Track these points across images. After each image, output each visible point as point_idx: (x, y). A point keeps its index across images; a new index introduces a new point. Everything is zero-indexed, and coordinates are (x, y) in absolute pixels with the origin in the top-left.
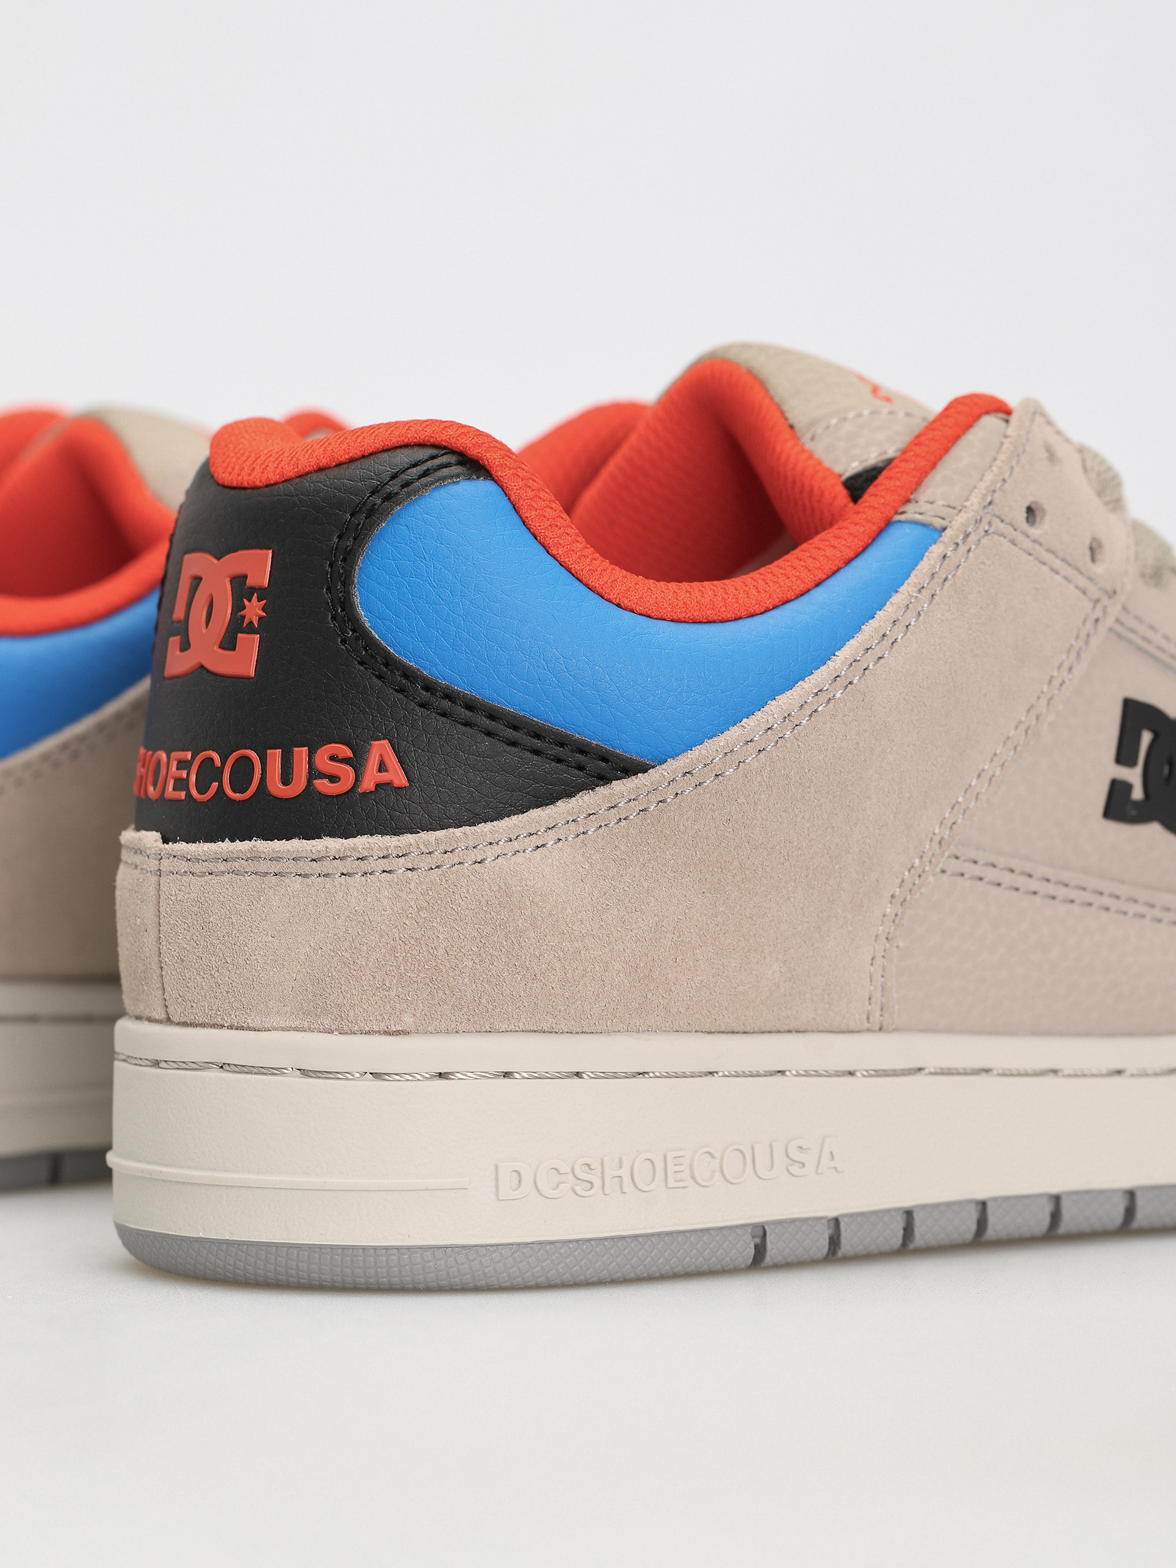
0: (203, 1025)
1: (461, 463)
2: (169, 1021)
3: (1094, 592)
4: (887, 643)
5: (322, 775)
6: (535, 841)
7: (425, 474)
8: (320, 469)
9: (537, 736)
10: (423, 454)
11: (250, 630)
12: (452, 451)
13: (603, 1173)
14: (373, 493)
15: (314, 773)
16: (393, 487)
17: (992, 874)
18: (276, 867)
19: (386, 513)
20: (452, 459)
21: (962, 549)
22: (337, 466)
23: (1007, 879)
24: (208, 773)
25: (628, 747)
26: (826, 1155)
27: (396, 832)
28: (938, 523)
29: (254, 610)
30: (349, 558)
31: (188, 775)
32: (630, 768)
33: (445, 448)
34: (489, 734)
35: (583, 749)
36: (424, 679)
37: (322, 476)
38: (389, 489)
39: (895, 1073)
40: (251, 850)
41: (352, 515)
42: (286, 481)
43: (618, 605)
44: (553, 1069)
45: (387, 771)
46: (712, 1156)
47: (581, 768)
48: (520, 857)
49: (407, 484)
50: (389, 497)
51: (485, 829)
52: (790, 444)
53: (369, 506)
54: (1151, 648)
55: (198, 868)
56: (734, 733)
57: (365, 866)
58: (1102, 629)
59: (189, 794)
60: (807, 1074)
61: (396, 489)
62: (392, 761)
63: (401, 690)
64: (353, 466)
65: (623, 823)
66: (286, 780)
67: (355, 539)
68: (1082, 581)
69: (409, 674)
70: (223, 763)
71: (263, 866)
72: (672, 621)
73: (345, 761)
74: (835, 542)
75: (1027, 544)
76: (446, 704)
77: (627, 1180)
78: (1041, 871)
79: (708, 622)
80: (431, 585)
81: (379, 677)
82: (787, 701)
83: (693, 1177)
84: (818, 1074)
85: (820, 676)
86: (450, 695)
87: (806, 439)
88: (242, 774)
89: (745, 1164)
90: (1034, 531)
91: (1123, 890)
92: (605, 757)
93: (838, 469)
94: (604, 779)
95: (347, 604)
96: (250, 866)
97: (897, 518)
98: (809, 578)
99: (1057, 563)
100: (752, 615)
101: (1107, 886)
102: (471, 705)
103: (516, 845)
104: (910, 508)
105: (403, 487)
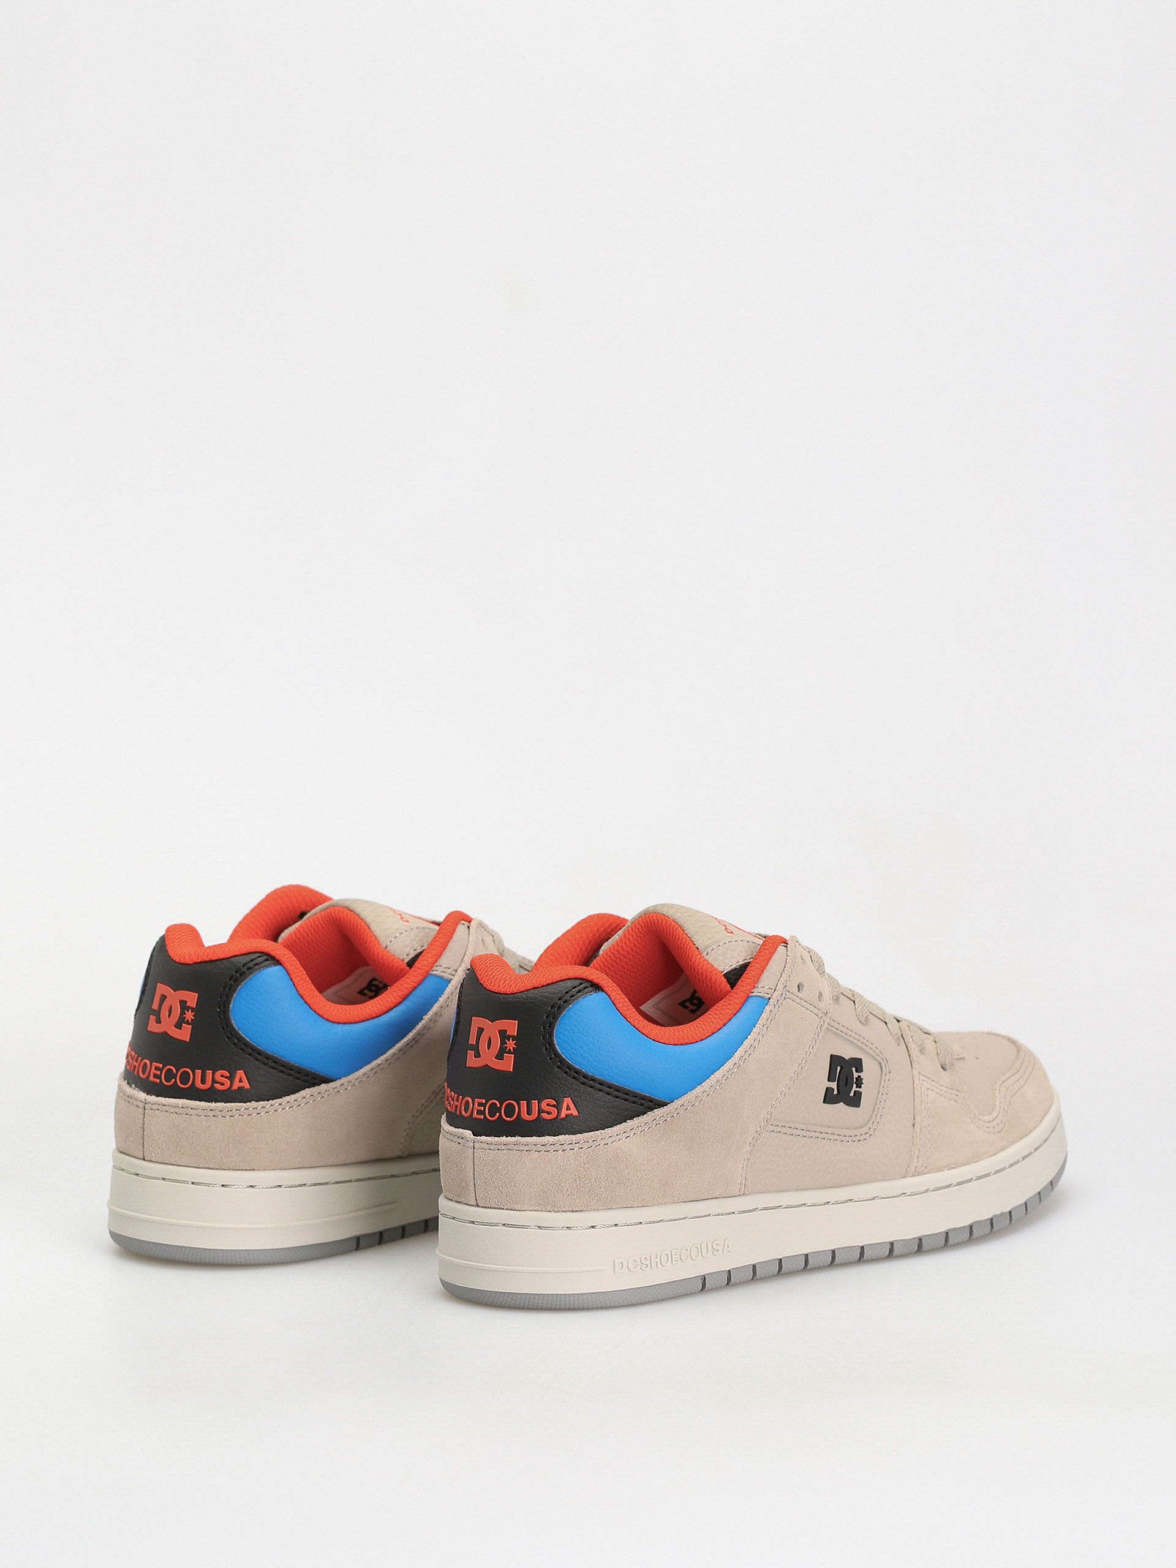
0: (494, 1208)
1: (591, 986)
2: (477, 1206)
3: (820, 1015)
4: (752, 1048)
5: (544, 1112)
6: (626, 1135)
7: (579, 991)
8: (535, 988)
9: (627, 1094)
10: (577, 982)
11: (509, 1052)
12: (588, 981)
13: (651, 1260)
14: (559, 1000)
15: (540, 1111)
16: (567, 997)
17: (784, 1130)
18: (527, 1148)
19: (565, 1008)
20: (589, 985)
21: (777, 1006)
22: (542, 987)
23: (789, 1131)
24: (494, 1110)
25: (659, 1096)
26: (726, 1246)
27: (574, 1134)
28: (767, 996)
29: (511, 1045)
30: (552, 1026)
31: (484, 1109)
32: (661, 1104)
33: (585, 979)
34: (608, 1094)
35: (643, 1098)
36: (583, 1073)
37: (536, 991)
38: (565, 998)
39: (749, 1211)
40: (516, 1141)
41: (551, 1008)
42: (520, 992)
43: (654, 1040)
44: (632, 1222)
45: (570, 1110)
46: (687, 1250)
47: (642, 1105)
48: (621, 1142)
49: (573, 996)
50: (565, 1002)
51: (608, 1131)
52: (698, 956)
53: (558, 1004)
54: (838, 1032)
55: (492, 1147)
56: (699, 1089)
57: (563, 1147)
58: (824, 1029)
59: (485, 1116)
60: (718, 1215)
61: (569, 998)
62: (572, 1106)
63: (574, 1078)
64: (549, 987)
65: (658, 1125)
66: (529, 1113)
67: (553, 1018)
68: (816, 1011)
69: (577, 1072)
70: (501, 1106)
71: (522, 1148)
72: (674, 1045)
73: (553, 1106)
74: (729, 1007)
75: (798, 1000)
76: (591, 1082)
77: (659, 1262)
78: (801, 1126)
79: (686, 1044)
80: (585, 1036)
81: (565, 1073)
82: (718, 1074)
83: (681, 1259)
84: (722, 1215)
85: (729, 1064)
86: (593, 1080)
87: (704, 954)
88: (510, 1111)
89: (698, 1252)
90: (800, 995)
91: (829, 1131)
92: (651, 1100)
93: (721, 969)
94: (651, 1109)
95: (551, 1044)
96: (516, 1147)
97: (751, 994)
98: (721, 1023)
99: (808, 1006)
100: (702, 1040)
101: (824, 1130)
102: (601, 1083)
103: (620, 1137)
104: (755, 990)
105: (571, 997)
